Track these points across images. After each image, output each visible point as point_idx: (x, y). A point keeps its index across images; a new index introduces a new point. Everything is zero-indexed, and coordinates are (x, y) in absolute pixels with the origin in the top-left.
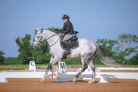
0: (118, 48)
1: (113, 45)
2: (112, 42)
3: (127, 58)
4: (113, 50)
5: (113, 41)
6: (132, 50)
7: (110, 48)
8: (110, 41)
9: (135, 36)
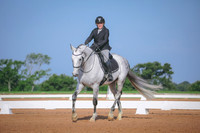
0: (26, 70)
1: (19, 67)
2: (18, 64)
3: (36, 83)
4: (20, 73)
5: (20, 62)
6: (44, 73)
7: (16, 70)
8: (16, 62)
9: (46, 57)
